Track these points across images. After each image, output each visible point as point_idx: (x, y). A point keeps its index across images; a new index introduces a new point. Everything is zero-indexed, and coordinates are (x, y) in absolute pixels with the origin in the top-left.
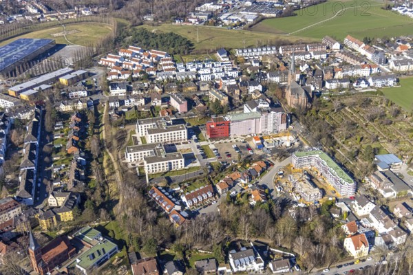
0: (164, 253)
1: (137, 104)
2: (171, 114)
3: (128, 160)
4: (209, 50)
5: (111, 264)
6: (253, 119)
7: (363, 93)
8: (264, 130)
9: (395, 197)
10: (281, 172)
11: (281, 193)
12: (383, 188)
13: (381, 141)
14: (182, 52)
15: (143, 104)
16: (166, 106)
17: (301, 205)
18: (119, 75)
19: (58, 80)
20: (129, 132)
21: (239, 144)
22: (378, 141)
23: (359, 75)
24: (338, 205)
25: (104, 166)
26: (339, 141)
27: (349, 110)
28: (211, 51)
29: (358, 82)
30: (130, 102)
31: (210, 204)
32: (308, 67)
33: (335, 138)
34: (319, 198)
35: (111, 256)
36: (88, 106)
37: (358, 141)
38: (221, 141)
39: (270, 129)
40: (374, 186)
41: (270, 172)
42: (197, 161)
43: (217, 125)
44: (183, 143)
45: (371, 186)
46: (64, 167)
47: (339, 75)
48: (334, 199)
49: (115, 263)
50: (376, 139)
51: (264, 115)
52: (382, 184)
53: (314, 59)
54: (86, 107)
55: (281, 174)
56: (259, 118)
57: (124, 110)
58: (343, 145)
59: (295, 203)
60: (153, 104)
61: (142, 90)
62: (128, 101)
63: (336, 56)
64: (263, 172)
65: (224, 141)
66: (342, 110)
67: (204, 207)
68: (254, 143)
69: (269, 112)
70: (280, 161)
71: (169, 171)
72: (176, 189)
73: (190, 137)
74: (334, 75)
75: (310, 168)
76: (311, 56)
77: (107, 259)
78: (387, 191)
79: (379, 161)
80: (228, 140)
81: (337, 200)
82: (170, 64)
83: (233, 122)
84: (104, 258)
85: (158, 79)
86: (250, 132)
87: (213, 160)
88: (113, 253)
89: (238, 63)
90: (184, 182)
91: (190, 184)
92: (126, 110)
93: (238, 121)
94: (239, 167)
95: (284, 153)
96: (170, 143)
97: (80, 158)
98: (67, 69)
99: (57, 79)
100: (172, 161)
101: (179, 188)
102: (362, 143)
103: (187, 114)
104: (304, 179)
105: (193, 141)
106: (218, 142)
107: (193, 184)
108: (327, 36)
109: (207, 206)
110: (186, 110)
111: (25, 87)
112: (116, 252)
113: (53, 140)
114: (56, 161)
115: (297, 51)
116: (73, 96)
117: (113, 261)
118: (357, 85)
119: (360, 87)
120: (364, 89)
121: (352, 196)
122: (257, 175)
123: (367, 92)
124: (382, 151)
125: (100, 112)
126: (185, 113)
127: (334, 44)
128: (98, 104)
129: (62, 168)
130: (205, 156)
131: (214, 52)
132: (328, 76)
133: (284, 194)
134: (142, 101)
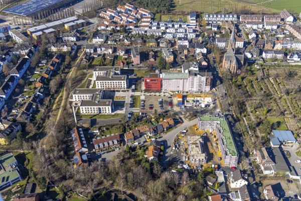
0: (53, 189)
1: (106, 52)
2: (125, 64)
3: (74, 100)
4: (184, 12)
5: (10, 190)
6: (181, 79)
7: (292, 66)
8: (190, 89)
9: (273, 175)
10: (185, 131)
11: (175, 150)
12: (263, 165)
13: (286, 116)
14: (162, 12)
15: (111, 52)
16: (126, 57)
17: (186, 166)
18: (107, 26)
19: (64, 26)
20: (88, 75)
21: (165, 99)
22: (284, 115)
23: (297, 48)
24: (217, 172)
25: (56, 102)
26: (249, 110)
27: (272, 81)
28: (186, 13)
29: (291, 55)
30: (101, 50)
31: (114, 150)
32: (255, 36)
33: (247, 106)
34: (204, 163)
35: (13, 184)
36: (72, 49)
37: (265, 112)
38: (152, 94)
39: (195, 89)
40: (258, 160)
41: (176, 129)
42: (124, 109)
43: (151, 80)
44: (122, 91)
45: (256, 159)
46: (27, 98)
47: (279, 46)
48: (216, 166)
49: (14, 190)
50: (283, 113)
51: (191, 77)
52: (264, 161)
53: (265, 29)
54: (70, 50)
55: (183, 133)
56: (187, 79)
57: (95, 56)
58: (251, 114)
59: (182, 163)
60: (118, 54)
61: (116, 41)
62: (100, 49)
63: (286, 28)
64: (170, 128)
65: (154, 94)
66: (266, 81)
67: (107, 152)
68: (176, 100)
69: (196, 75)
70: (190, 120)
71: (98, 114)
72: (95, 132)
73: (129, 86)
74: (274, 46)
75: (211, 131)
76: (263, 26)
77: (10, 185)
78: (266, 169)
79: (273, 136)
80: (157, 94)
81: (219, 167)
82: (147, 22)
83: (164, 79)
84: (6, 184)
85: (133, 33)
86: (178, 89)
87: (137, 110)
88: (15, 181)
89: (201, 26)
90: (104, 126)
91: (107, 129)
92: (96, 56)
93: (169, 79)
94: (153, 120)
95: (196, 113)
96: (112, 89)
97: (38, 93)
98: (74, 18)
99: (63, 24)
100: (101, 107)
101: (98, 131)
102: (268, 114)
103: (139, 66)
104: (198, 142)
105: (130, 90)
106: (149, 94)
107: (110, 129)
108: (285, 10)
109: (110, 152)
110: (139, 63)
111: (38, 29)
112: (19, 180)
113: (33, 74)
114: (26, 92)
115: (254, 21)
116: (65, 40)
117: (13, 188)
118: (290, 57)
119: (293, 60)
120: (295, 62)
121: (234, 166)
122: (164, 131)
123: (296, 66)
124: (283, 126)
125: (78, 55)
126: (138, 64)
127: (288, 17)
128: (80, 48)
129: (25, 98)
130: (133, 105)
131: (188, 14)
132: (268, 46)
133: (177, 153)
134: (110, 51)
